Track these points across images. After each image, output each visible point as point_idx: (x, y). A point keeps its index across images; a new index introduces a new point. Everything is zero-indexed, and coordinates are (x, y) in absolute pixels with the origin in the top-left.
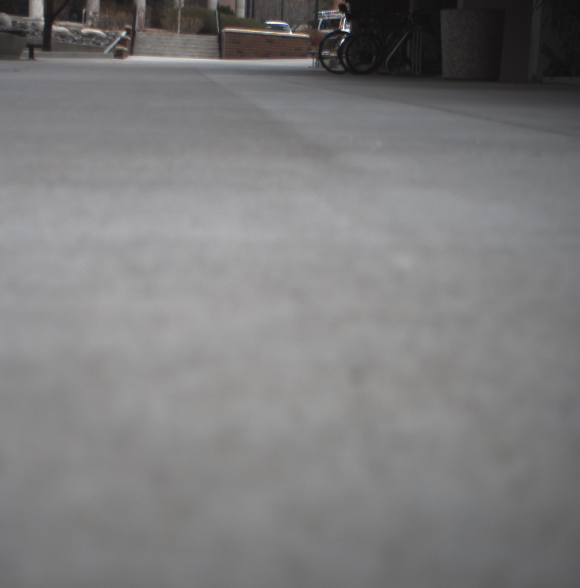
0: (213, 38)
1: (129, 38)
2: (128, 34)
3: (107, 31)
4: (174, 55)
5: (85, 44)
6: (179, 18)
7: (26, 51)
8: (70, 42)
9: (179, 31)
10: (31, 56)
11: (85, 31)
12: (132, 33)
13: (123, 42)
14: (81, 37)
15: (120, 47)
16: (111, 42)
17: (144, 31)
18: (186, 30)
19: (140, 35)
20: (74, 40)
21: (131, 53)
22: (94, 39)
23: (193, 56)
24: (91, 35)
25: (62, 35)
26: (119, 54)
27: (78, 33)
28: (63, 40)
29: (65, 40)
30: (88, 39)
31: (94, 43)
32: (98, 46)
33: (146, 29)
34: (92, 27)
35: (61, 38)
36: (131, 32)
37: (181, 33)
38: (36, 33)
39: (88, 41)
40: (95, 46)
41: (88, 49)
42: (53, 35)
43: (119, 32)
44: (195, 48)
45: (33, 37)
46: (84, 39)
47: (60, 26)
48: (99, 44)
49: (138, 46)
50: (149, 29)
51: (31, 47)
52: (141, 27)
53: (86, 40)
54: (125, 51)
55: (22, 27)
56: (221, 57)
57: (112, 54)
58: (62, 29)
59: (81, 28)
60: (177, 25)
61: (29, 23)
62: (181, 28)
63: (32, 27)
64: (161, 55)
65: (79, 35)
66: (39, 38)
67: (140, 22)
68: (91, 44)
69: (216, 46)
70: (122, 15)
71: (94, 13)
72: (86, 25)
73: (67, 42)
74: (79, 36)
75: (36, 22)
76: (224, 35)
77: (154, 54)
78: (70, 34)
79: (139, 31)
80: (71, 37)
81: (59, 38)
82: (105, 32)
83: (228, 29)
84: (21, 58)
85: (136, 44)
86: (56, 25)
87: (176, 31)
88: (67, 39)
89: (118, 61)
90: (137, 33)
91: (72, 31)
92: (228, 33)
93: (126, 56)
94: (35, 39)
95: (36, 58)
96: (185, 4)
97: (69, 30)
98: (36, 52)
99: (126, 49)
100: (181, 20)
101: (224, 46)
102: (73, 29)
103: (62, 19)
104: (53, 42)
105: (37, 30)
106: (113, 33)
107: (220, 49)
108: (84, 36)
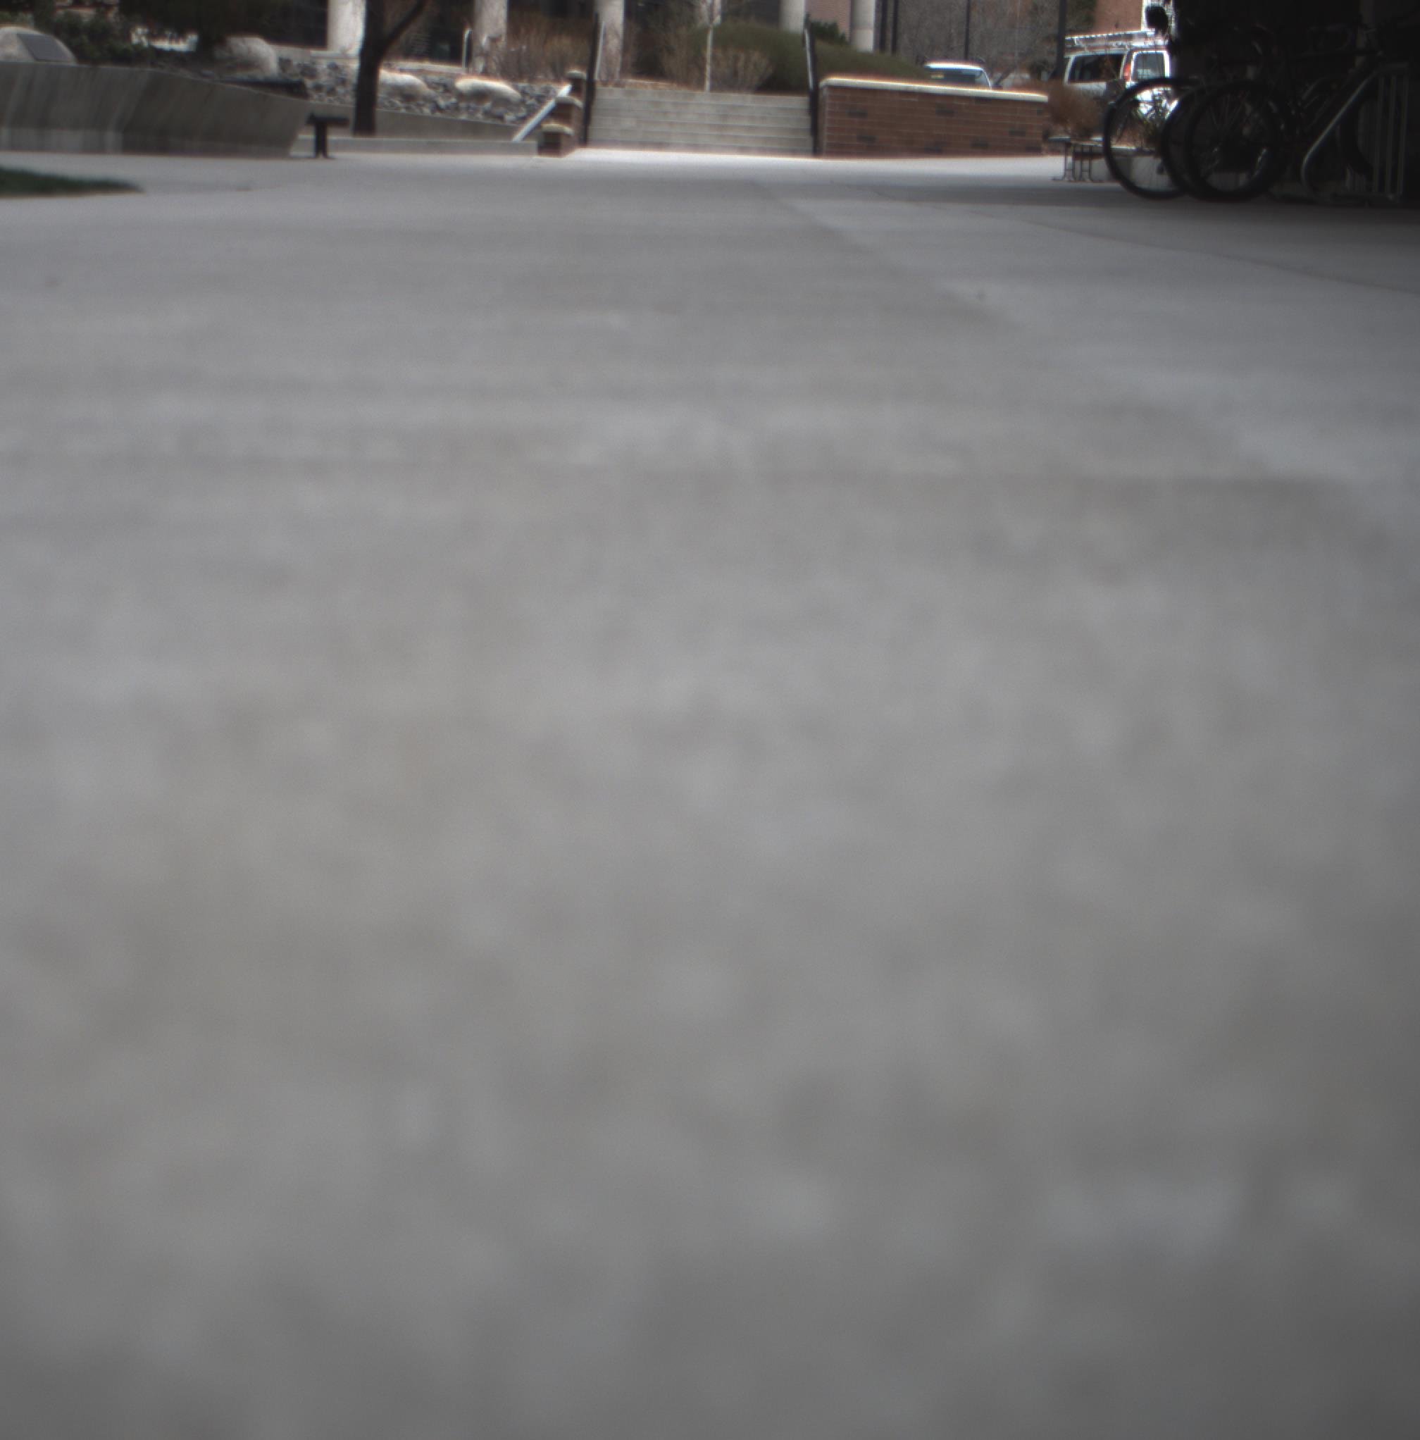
0: (798, 103)
1: (579, 102)
2: (575, 90)
3: (522, 85)
4: (695, 147)
5: (464, 117)
6: (709, 53)
7: (308, 136)
8: (427, 111)
9: (708, 84)
10: (321, 147)
11: (466, 82)
12: (586, 88)
13: (562, 111)
14: (453, 100)
15: (554, 125)
16: (532, 111)
17: (618, 85)
18: (728, 82)
19: (608, 95)
20: (437, 108)
21: (584, 140)
22: (488, 105)
23: (743, 150)
24: (480, 95)
25: (407, 95)
26: (551, 144)
27: (448, 88)
28: (407, 108)
29: (413, 105)
30: (473, 105)
31: (487, 113)
32: (498, 122)
33: (624, 80)
34: (486, 73)
35: (402, 102)
36: (584, 87)
37: (713, 89)
38: (340, 90)
39: (471, 110)
40: (489, 121)
41: (473, 129)
42: (381, 95)
43: (554, 86)
44: (750, 129)
45: (332, 98)
46: (463, 105)
47: (402, 71)
48: (501, 118)
49: (600, 123)
50: (631, 81)
51: (321, 125)
52: (610, 75)
53: (468, 108)
54: (568, 136)
55: (303, 73)
56: (816, 150)
57: (533, 143)
58: (407, 78)
59: (456, 77)
60: (702, 69)
61: (323, 66)
62: (713, 77)
63: (330, 75)
64: (660, 145)
65: (448, 94)
66: (346, 102)
67: (608, 61)
68: (480, 116)
69: (805, 123)
70: (563, 44)
71: (494, 40)
72: (471, 69)
73: (417, 111)
74: (450, 98)
75: (339, 63)
76: (825, 92)
77: (643, 144)
78: (427, 91)
79: (605, 84)
80: (427, 99)
81: (397, 102)
82: (516, 88)
83: (835, 80)
84: (294, 152)
85: (595, 117)
86: (390, 68)
87: (700, 85)
88: (419, 106)
89: (548, 161)
90: (599, 87)
91: (431, 85)
92: (834, 88)
93: (569, 149)
94: (337, 104)
95: (331, 153)
96: (724, 16)
97: (426, 81)
98: (333, 137)
99: (568, 130)
100: (714, 58)
101: (826, 123)
102: (435, 78)
103: (408, 54)
104: (380, 111)
105: (343, 82)
106: (537, 89)
107: (815, 130)
108: (461, 95)
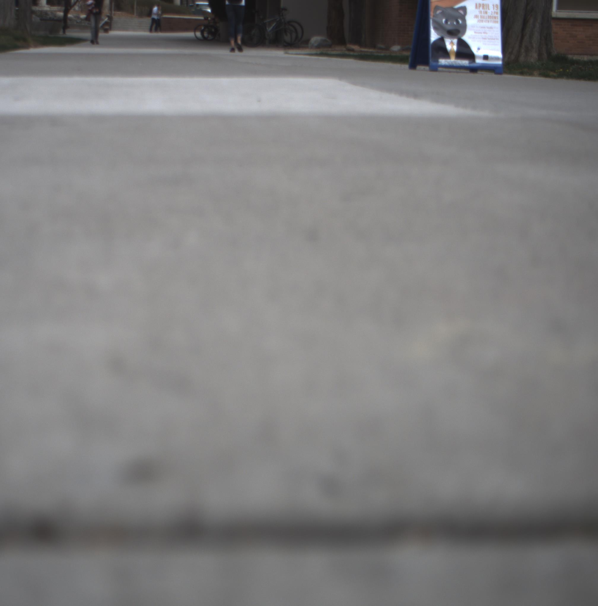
1: (109, 21)
4: (134, 30)
5: (83, 24)
6: (135, 7)
8: (75, 23)
9: (135, 14)
11: (82, 16)
12: (110, 18)
13: (106, 23)
14: (80, 21)
15: (105, 26)
18: (141, 15)
19: (115, 18)
20: (77, 22)
21: (110, 29)
25: (71, 19)
26: (106, 31)
27: (78, 17)
35: (69, 21)
37: (137, 16)
46: (83, 21)
49: (113, 25)
59: (79, 15)
60: (134, 10)
62: (137, 13)
64: (128, 30)
65: (79, 19)
77: (124, 30)
80: (75, 20)
87: (133, 14)
88: (73, 22)
89: (105, 34)
93: (109, 31)
97: (73, 16)
99: (108, 27)
100: (137, 8)
